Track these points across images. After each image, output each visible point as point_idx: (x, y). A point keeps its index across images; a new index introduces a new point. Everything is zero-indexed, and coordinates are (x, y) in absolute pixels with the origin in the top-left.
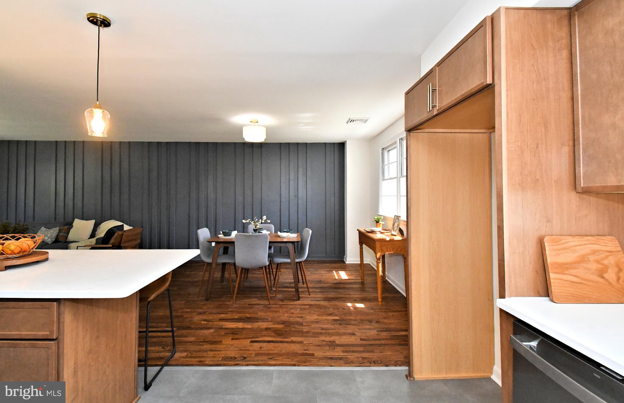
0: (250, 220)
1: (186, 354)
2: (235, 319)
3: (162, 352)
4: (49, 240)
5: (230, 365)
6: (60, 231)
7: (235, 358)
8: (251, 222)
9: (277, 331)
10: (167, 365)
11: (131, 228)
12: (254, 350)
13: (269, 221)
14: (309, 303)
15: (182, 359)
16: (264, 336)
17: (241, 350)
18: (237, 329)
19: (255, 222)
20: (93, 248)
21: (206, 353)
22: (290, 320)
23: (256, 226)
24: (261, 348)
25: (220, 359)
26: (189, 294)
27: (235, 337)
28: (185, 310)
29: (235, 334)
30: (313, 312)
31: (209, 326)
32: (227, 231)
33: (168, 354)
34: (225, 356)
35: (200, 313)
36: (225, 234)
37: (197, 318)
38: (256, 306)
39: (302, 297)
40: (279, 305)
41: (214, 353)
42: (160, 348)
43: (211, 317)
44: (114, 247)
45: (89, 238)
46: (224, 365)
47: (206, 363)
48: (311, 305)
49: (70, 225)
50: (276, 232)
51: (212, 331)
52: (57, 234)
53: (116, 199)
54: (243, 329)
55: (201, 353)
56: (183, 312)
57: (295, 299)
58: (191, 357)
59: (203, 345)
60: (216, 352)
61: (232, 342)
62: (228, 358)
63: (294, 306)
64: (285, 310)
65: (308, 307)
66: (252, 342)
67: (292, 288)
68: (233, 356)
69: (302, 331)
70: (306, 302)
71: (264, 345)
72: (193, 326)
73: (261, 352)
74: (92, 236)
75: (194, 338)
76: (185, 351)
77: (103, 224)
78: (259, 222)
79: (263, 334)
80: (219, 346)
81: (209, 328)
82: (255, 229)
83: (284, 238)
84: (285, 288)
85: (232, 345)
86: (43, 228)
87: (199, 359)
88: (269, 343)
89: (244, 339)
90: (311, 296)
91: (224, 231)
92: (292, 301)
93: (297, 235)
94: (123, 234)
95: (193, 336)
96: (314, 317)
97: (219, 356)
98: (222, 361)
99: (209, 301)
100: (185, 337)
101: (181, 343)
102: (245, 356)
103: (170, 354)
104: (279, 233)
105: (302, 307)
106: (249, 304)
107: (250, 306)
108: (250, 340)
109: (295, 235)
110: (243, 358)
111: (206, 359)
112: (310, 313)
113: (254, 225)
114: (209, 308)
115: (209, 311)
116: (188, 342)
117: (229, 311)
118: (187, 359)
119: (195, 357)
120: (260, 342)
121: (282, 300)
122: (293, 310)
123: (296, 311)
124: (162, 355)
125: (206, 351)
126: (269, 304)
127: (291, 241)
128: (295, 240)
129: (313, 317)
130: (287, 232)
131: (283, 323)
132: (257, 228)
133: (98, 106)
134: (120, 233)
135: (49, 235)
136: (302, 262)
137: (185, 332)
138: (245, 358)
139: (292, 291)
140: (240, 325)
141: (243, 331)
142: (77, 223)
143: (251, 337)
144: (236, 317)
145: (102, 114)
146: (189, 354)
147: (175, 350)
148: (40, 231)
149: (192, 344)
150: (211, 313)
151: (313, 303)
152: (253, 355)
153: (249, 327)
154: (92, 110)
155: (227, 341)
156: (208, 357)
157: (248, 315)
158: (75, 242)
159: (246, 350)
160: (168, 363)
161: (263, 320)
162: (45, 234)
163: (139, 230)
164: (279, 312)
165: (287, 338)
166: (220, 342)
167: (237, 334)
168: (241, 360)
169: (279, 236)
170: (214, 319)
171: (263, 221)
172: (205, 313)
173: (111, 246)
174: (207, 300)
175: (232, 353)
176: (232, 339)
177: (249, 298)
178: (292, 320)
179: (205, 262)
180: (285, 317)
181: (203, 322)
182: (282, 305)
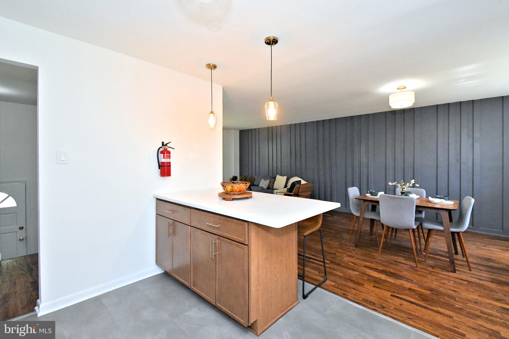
0: (396, 183)
1: (334, 284)
2: (379, 270)
3: (318, 276)
4: (265, 187)
5: (368, 307)
6: (270, 182)
7: (374, 304)
8: (397, 185)
9: (421, 295)
10: (319, 286)
11: (306, 183)
12: (394, 304)
13: (418, 185)
14: (469, 280)
15: (331, 287)
16: (406, 295)
17: (380, 299)
18: (379, 279)
19: (401, 185)
20: (285, 195)
21: (349, 289)
22: (439, 289)
23: (403, 189)
24: (401, 305)
25: (361, 299)
26: (343, 239)
27: (377, 286)
28: (338, 250)
29: (377, 283)
30: (471, 290)
31: (354, 268)
32: (374, 191)
33: (322, 279)
34: (365, 298)
35: (350, 256)
36: (372, 194)
37: (346, 259)
38: (401, 265)
39: (459, 270)
40: (428, 270)
41: (356, 292)
42: (317, 273)
43: (357, 262)
44: (295, 195)
45: (284, 188)
46: (363, 305)
47: (348, 297)
48: (471, 282)
49: (274, 178)
50: (427, 197)
51: (357, 273)
52: (269, 183)
53: (298, 162)
54: (386, 281)
55: (346, 288)
56: (337, 251)
57: (450, 270)
58: (337, 288)
59: (349, 282)
60: (358, 292)
61: (373, 289)
62: (367, 301)
63: (447, 277)
64: (435, 277)
65: (466, 283)
66: (392, 295)
67: (447, 257)
68: (373, 301)
69: (454, 306)
70: (464, 277)
71: (406, 303)
72: (342, 264)
73: (400, 308)
74: (286, 186)
75: (342, 274)
76: (334, 281)
77: (291, 179)
78: (406, 186)
79: (406, 293)
80: (360, 288)
81: (355, 270)
82: (402, 192)
83: (435, 204)
84: (439, 256)
85: (372, 291)
86: (263, 180)
87: (344, 292)
88: (410, 304)
89: (385, 290)
90: (472, 272)
91: (371, 191)
92: (445, 271)
93: (454, 203)
94: (299, 187)
95: (343, 272)
96: (474, 296)
97: (359, 296)
98: (361, 301)
99: (358, 248)
100: (335, 270)
101: (331, 274)
102: (383, 305)
103: (323, 279)
104: (430, 199)
105: (457, 280)
106: (394, 261)
107: (395, 263)
108: (390, 293)
109: (451, 203)
110: (381, 307)
111: (349, 294)
112: (468, 290)
113: (401, 188)
114: (356, 253)
115: (357, 256)
116: (337, 275)
117: (374, 262)
118: (335, 288)
119: (341, 289)
120: (401, 299)
121: (432, 267)
122: (445, 281)
123: (449, 283)
124: (318, 278)
125: (350, 288)
126: (417, 267)
127: (445, 208)
128: (451, 207)
129: (471, 296)
130: (440, 198)
131: (431, 290)
132: (404, 191)
133: (272, 99)
134: (298, 186)
135: (265, 184)
136: (461, 233)
137: (336, 267)
138: (383, 307)
139: (446, 261)
140: (383, 277)
141: (385, 283)
142: (278, 177)
143: (393, 291)
144: (380, 269)
145: (274, 105)
146: (337, 285)
147: (326, 278)
148: (261, 181)
149: (339, 278)
150: (357, 259)
151: (473, 280)
152: (392, 308)
153: (393, 281)
154: (268, 103)
155: (369, 287)
156: (351, 293)
157: (392, 271)
158: (277, 189)
159: (385, 301)
160: (321, 286)
161: (407, 280)
162: (263, 183)
163: (311, 185)
164: (428, 278)
165: (432, 306)
166: (362, 285)
167: (379, 284)
168: (380, 308)
169: (430, 202)
170: (360, 264)
171: (411, 185)
172: (353, 257)
173: (293, 194)
174: (356, 246)
175: (373, 299)
176: (374, 286)
177: (396, 255)
178: (441, 290)
179: (354, 215)
180: (434, 285)
181: (350, 264)
182: (432, 271)
